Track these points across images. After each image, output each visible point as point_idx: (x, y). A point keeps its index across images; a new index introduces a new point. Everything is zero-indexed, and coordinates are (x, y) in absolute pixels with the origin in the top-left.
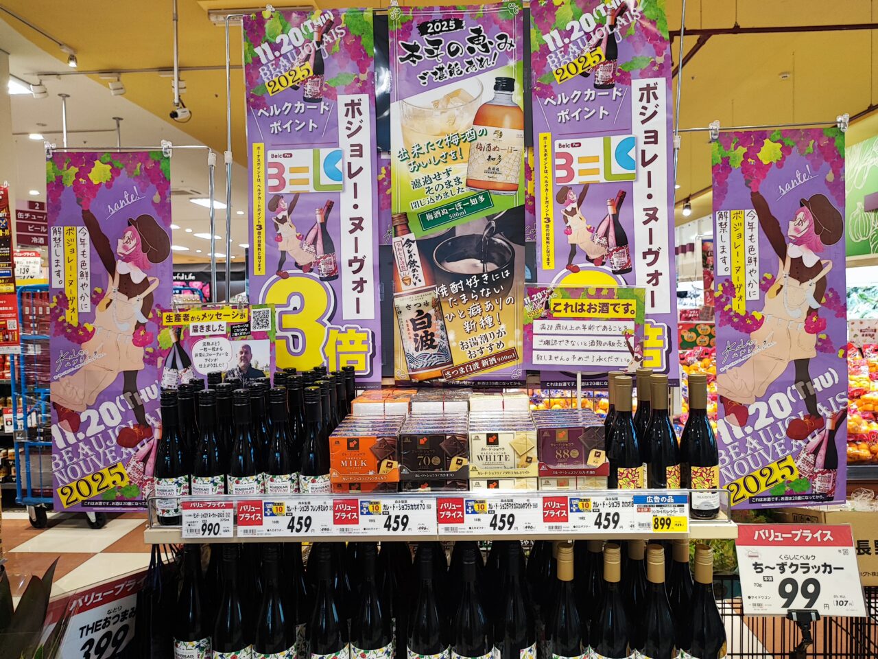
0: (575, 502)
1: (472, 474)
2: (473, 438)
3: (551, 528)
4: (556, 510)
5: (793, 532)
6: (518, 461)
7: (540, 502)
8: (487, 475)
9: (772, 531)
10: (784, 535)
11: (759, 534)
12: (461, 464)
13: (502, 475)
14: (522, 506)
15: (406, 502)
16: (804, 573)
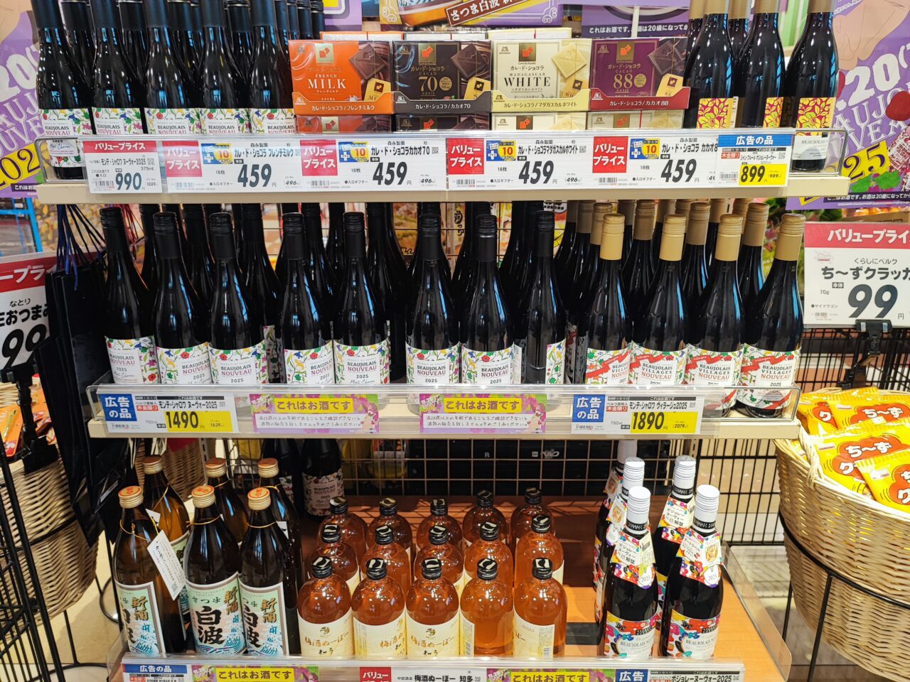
0: (637, 144)
1: (496, 107)
2: (500, 51)
3: (602, 180)
4: (611, 156)
5: (875, 232)
6: (562, 86)
7: (589, 144)
8: (518, 109)
9: (850, 231)
10: (864, 236)
11: (835, 234)
12: (481, 89)
13: (538, 108)
14: (564, 150)
15: (403, 143)
16: (882, 278)
